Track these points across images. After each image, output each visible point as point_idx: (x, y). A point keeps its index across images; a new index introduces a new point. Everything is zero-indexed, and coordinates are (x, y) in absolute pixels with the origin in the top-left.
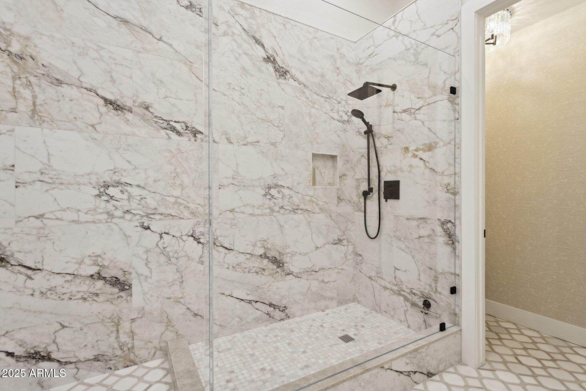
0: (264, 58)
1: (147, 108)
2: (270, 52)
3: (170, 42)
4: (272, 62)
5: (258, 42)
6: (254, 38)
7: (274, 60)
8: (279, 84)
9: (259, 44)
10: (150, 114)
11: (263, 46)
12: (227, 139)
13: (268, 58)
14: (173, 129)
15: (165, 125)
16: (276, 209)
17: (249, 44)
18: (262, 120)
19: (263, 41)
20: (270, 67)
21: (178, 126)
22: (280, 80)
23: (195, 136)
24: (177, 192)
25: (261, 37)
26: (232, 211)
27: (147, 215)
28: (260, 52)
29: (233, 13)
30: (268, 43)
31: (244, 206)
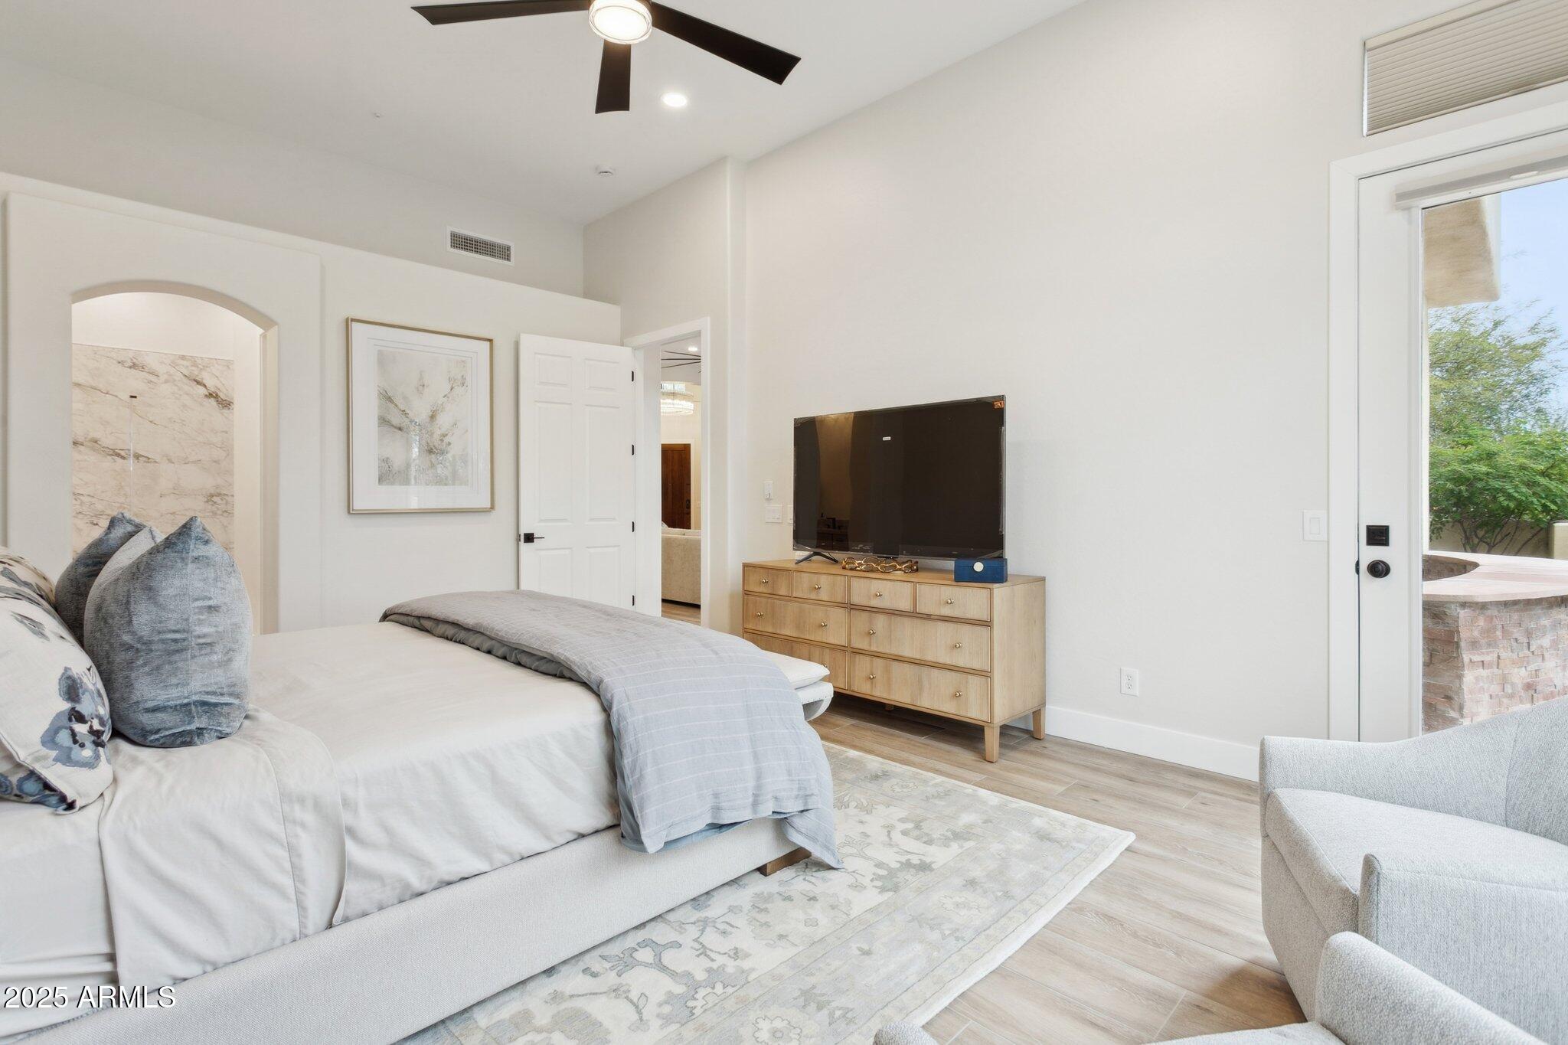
0: (206, 395)
1: (96, 442)
2: (213, 389)
3: (115, 394)
4: (215, 397)
5: (198, 383)
6: (195, 381)
7: (217, 395)
8: (222, 414)
9: (200, 385)
10: (99, 446)
11: (205, 386)
12: (168, 460)
13: (211, 394)
14: (119, 455)
15: (111, 452)
16: (219, 512)
17: (190, 386)
18: (204, 443)
19: (205, 382)
20: (212, 401)
21: (122, 453)
22: (224, 410)
23: (138, 459)
24: (122, 500)
25: (202, 379)
26: (173, 513)
28: (202, 391)
29: (174, 365)
30: (210, 382)
31: (186, 510)
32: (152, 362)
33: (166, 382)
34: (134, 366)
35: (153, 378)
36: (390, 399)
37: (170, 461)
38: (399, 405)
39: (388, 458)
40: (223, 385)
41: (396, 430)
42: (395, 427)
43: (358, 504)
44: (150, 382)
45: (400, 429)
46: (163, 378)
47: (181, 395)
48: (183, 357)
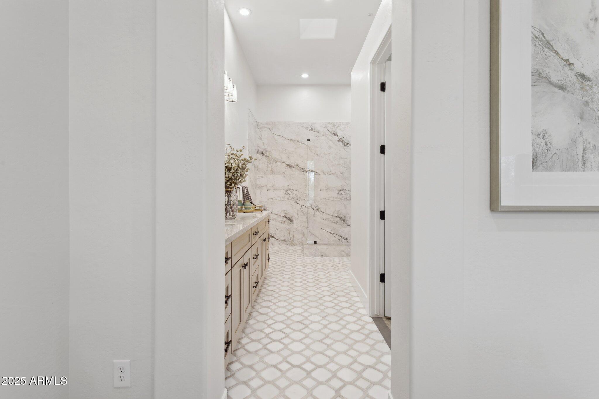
0: (338, 141)
1: (298, 166)
2: (341, 137)
5: (335, 135)
6: (334, 134)
7: (342, 140)
8: (344, 149)
11: (338, 136)
13: (340, 140)
14: (305, 171)
15: (303, 170)
16: (343, 199)
17: (332, 137)
18: (337, 164)
19: (337, 134)
20: (341, 143)
25: (337, 132)
26: (325, 199)
27: (298, 199)
28: (336, 138)
29: (326, 127)
30: (340, 134)
31: (330, 197)
32: (318, 127)
33: (323, 135)
34: (311, 129)
35: (318, 134)
36: (548, 45)
37: (324, 174)
38: (560, 52)
39: (545, 132)
40: (345, 135)
41: (556, 90)
42: (556, 86)
43: (505, 201)
44: (317, 136)
45: (562, 88)
46: (322, 133)
47: (328, 141)
48: (329, 123)
